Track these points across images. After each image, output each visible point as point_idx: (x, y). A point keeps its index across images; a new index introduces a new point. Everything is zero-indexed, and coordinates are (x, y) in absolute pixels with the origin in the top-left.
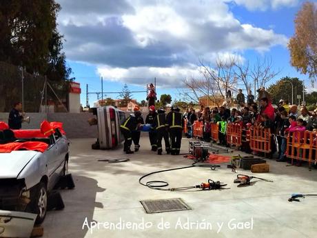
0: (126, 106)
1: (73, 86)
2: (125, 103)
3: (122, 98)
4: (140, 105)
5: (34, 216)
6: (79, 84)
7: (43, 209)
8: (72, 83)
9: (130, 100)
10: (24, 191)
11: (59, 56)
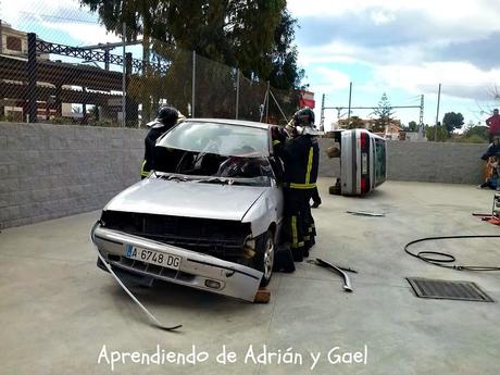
0: (383, 130)
1: (305, 97)
2: (380, 124)
3: (377, 117)
4: (406, 130)
5: (259, 274)
6: (313, 94)
7: (269, 268)
8: (304, 92)
9: (390, 121)
10: (249, 239)
11: (288, 51)
